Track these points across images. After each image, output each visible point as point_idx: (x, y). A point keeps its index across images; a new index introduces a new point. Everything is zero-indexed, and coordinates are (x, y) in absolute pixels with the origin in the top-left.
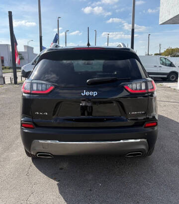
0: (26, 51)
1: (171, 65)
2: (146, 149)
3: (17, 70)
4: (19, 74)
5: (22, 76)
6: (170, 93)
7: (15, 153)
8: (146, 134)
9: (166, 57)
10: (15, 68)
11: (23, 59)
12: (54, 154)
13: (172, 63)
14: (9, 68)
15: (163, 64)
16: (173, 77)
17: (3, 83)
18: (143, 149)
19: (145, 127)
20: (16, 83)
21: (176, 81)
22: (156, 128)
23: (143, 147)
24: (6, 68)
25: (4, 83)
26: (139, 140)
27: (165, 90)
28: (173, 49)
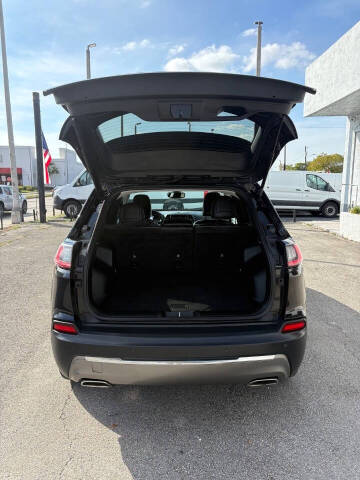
0: (63, 157)
1: (327, 188)
2: (285, 373)
3: (46, 193)
4: (50, 202)
5: (55, 207)
6: (327, 242)
7: (38, 370)
8: (285, 345)
9: (317, 173)
10: (42, 189)
11: (57, 172)
12: (113, 382)
13: (327, 184)
14: (32, 190)
15: (312, 185)
16: (330, 211)
17: (19, 220)
18: (280, 373)
19: (283, 332)
20: (43, 220)
21: (336, 217)
22: (303, 333)
23: (280, 369)
24: (25, 189)
25: (23, 221)
26: (272, 357)
27: (317, 236)
28: (328, 157)
